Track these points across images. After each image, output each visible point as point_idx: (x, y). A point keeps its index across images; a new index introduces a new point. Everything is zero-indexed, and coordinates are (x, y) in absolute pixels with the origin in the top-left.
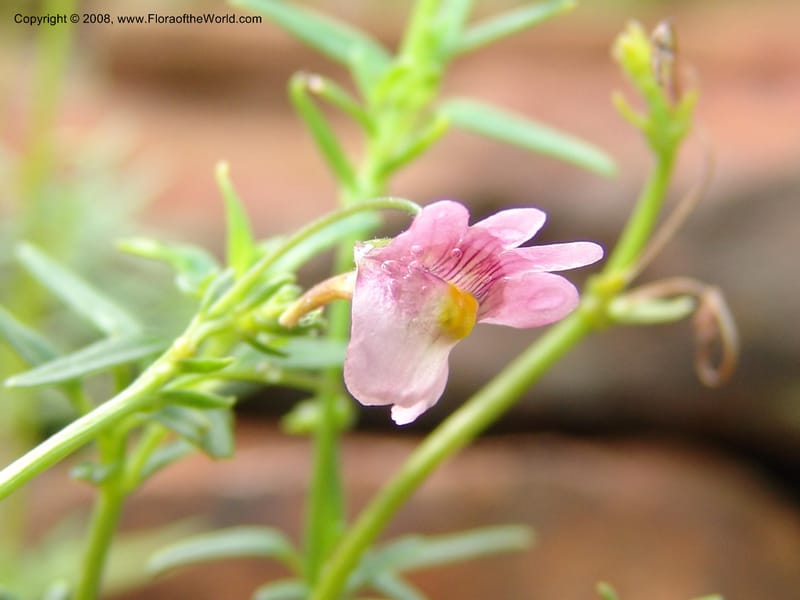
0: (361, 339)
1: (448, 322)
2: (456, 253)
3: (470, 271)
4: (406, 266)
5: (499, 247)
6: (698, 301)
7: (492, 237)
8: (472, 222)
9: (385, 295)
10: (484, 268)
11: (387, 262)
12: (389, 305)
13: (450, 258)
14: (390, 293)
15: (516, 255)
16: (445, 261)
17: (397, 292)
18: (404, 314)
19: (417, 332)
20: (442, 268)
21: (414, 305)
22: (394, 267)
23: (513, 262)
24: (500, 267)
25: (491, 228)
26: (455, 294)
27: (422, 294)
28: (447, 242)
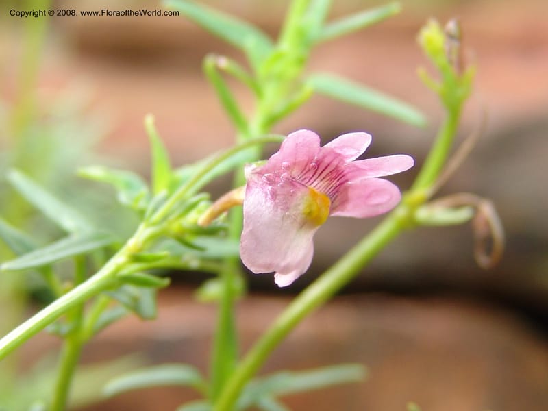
0: (250, 228)
1: (310, 214)
2: (313, 167)
3: (324, 178)
4: (279, 177)
5: (342, 161)
6: (476, 210)
7: (336, 154)
8: (322, 144)
9: (266, 197)
10: (333, 176)
11: (266, 175)
12: (268, 204)
13: (309, 170)
14: (269, 196)
15: (355, 166)
16: (306, 173)
17: (274, 195)
18: (279, 209)
19: (289, 222)
20: (304, 177)
21: (286, 203)
22: (271, 178)
23: (353, 171)
24: (344, 175)
25: (335, 147)
26: (314, 194)
27: (291, 195)
28: (307, 159)
